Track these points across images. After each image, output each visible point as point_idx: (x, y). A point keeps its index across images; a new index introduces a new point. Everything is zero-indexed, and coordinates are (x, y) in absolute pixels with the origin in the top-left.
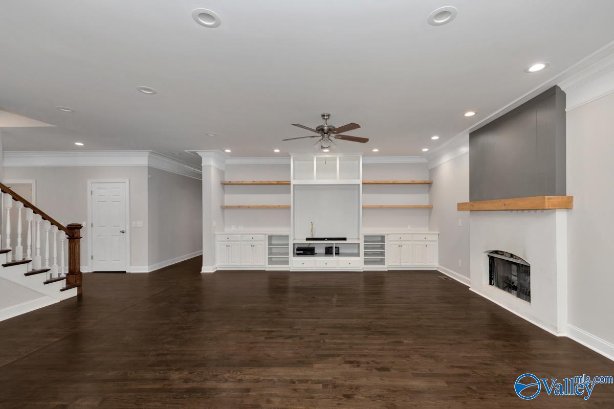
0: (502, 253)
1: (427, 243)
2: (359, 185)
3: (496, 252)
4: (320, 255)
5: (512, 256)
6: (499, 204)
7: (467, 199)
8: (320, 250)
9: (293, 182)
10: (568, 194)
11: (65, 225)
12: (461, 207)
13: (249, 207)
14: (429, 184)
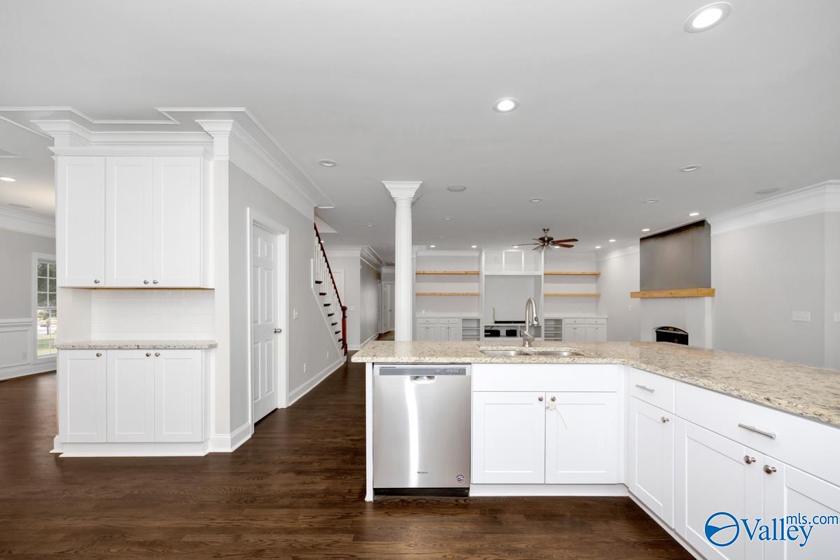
0: (667, 328)
1: (598, 326)
2: (541, 276)
3: (662, 328)
4: (503, 336)
5: (675, 329)
6: (666, 293)
7: (638, 289)
8: (503, 332)
9: (484, 272)
10: (712, 287)
11: (343, 305)
12: (633, 295)
13: (441, 294)
14: (597, 275)
